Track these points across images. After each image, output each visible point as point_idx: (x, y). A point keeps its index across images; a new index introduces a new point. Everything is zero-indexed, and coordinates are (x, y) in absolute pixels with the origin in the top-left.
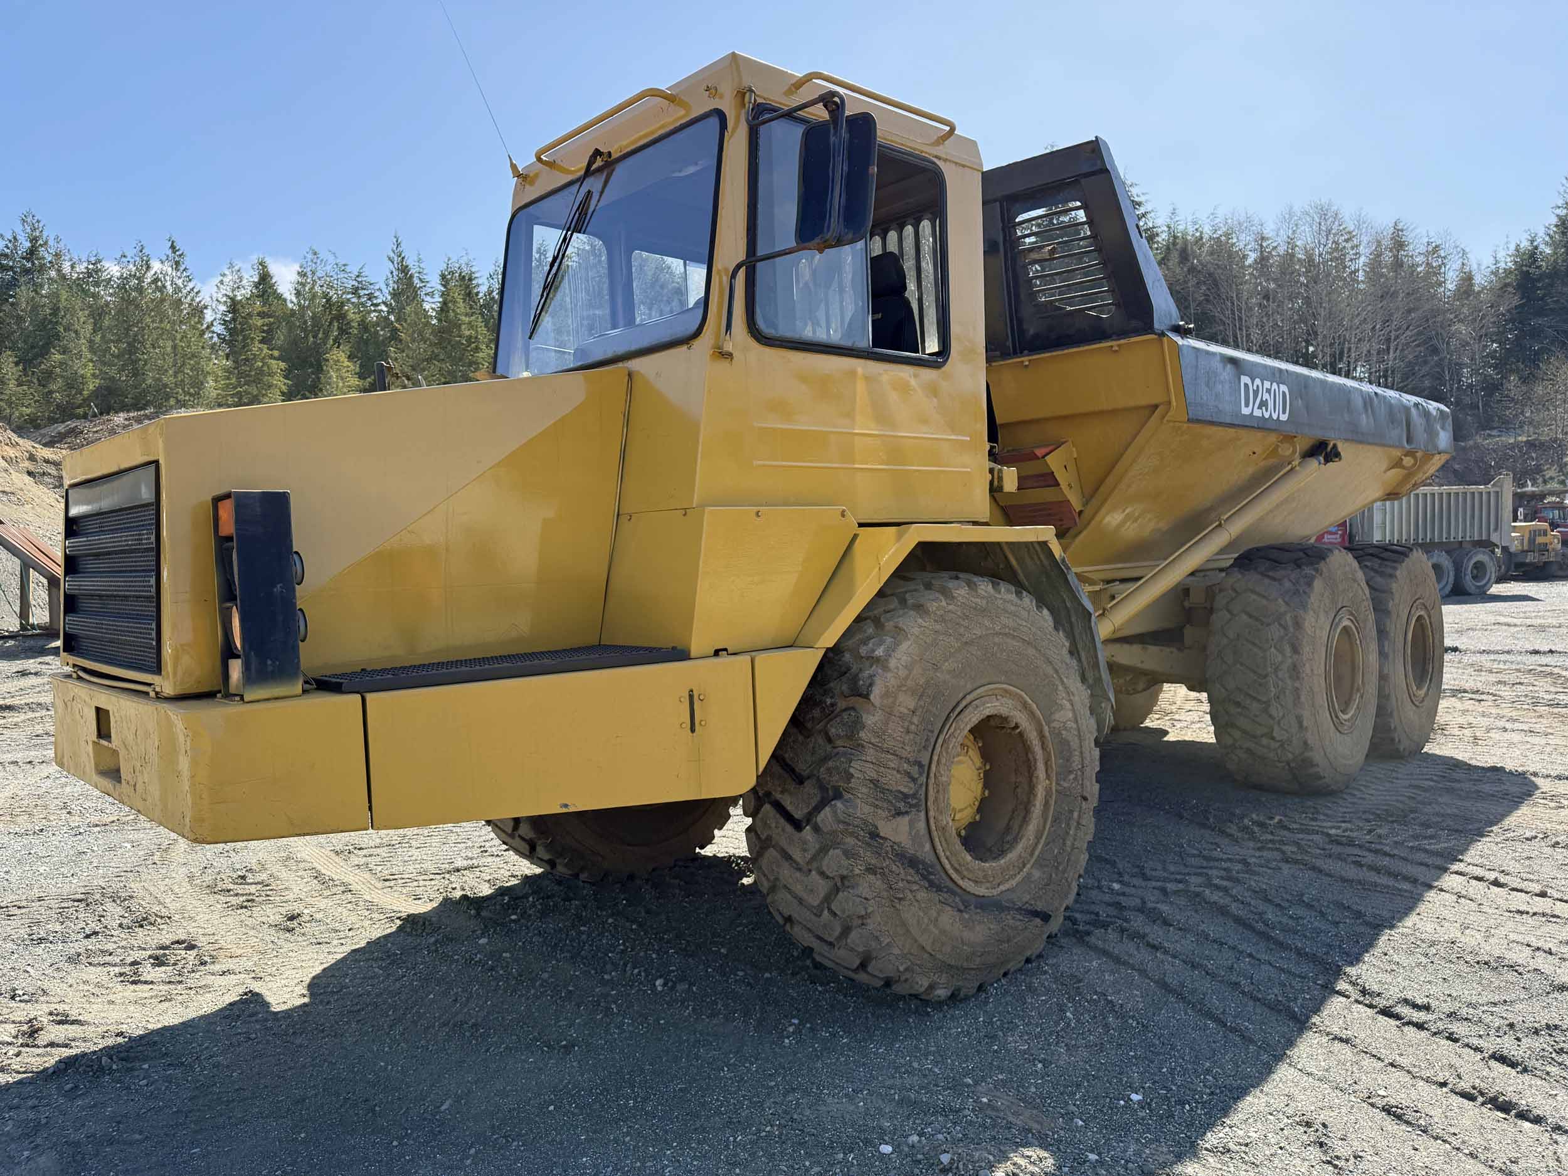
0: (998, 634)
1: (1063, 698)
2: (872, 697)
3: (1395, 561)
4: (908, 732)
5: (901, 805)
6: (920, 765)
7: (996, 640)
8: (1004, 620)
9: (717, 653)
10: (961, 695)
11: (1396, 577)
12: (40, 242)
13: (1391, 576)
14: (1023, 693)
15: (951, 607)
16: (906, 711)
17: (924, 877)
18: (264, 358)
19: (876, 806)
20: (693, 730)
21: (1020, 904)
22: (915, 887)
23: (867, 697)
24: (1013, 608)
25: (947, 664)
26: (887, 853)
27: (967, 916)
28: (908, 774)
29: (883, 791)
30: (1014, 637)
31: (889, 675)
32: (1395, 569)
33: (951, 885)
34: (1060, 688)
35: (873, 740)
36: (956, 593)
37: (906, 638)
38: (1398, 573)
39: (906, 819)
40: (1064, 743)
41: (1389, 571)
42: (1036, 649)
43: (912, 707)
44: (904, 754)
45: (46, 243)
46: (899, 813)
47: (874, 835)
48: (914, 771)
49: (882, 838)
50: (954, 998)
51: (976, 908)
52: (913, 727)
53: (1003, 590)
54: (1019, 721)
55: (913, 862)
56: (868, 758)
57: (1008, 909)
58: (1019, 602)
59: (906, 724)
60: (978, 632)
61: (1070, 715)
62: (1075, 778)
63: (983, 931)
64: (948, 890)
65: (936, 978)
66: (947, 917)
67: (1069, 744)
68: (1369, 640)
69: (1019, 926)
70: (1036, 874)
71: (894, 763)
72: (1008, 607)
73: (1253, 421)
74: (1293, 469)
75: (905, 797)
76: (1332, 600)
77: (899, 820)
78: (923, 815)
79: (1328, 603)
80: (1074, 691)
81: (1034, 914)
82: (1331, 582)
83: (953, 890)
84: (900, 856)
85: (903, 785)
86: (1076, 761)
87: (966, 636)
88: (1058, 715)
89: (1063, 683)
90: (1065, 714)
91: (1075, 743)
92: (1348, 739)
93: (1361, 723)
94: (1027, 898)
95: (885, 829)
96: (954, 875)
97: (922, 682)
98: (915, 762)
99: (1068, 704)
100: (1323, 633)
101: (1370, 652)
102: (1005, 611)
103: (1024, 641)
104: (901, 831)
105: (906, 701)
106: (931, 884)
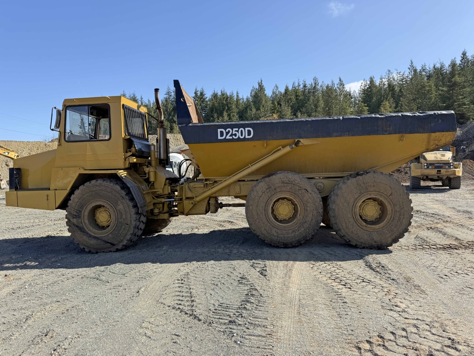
0: (99, 190)
1: (120, 204)
5: (75, 217)
6: (79, 211)
10: (91, 200)
12: (317, 84)
14: (108, 202)
15: (90, 185)
17: (80, 229)
18: (362, 107)
19: (70, 216)
20: (47, 200)
21: (104, 240)
22: (77, 230)
24: (107, 186)
25: (86, 194)
26: (71, 224)
27: (90, 238)
28: (76, 212)
29: (71, 214)
30: (105, 191)
31: (75, 195)
35: (70, 205)
36: (92, 183)
37: (80, 190)
39: (76, 219)
40: (120, 212)
42: (111, 193)
44: (75, 208)
45: (318, 84)
47: (70, 220)
48: (78, 212)
50: (90, 252)
51: (93, 237)
54: (107, 207)
55: (77, 226)
56: (69, 208)
57: (101, 240)
60: (95, 189)
61: (122, 207)
62: (124, 220)
63: (93, 242)
64: (86, 233)
65: (84, 247)
66: (85, 237)
67: (122, 213)
68: (306, 203)
69: (102, 243)
70: (110, 235)
71: (73, 210)
72: (105, 185)
73: (225, 140)
74: (280, 149)
75: (75, 215)
76: (268, 188)
77: (74, 219)
78: (80, 219)
79: (265, 190)
80: (125, 202)
81: (108, 243)
82: (269, 183)
83: (87, 233)
84: (74, 225)
85: (75, 213)
86: (124, 216)
87: (92, 190)
88: (118, 207)
89: (120, 201)
90: (121, 207)
91: (123, 213)
92: (284, 232)
93: (297, 228)
94: (106, 239)
95: (72, 220)
96: (87, 231)
97: (80, 197)
98: (78, 210)
99: (122, 205)
100: (261, 198)
101: (307, 207)
102: (104, 186)
103: (108, 192)
104: (74, 221)
105: (76, 200)
106: (81, 231)
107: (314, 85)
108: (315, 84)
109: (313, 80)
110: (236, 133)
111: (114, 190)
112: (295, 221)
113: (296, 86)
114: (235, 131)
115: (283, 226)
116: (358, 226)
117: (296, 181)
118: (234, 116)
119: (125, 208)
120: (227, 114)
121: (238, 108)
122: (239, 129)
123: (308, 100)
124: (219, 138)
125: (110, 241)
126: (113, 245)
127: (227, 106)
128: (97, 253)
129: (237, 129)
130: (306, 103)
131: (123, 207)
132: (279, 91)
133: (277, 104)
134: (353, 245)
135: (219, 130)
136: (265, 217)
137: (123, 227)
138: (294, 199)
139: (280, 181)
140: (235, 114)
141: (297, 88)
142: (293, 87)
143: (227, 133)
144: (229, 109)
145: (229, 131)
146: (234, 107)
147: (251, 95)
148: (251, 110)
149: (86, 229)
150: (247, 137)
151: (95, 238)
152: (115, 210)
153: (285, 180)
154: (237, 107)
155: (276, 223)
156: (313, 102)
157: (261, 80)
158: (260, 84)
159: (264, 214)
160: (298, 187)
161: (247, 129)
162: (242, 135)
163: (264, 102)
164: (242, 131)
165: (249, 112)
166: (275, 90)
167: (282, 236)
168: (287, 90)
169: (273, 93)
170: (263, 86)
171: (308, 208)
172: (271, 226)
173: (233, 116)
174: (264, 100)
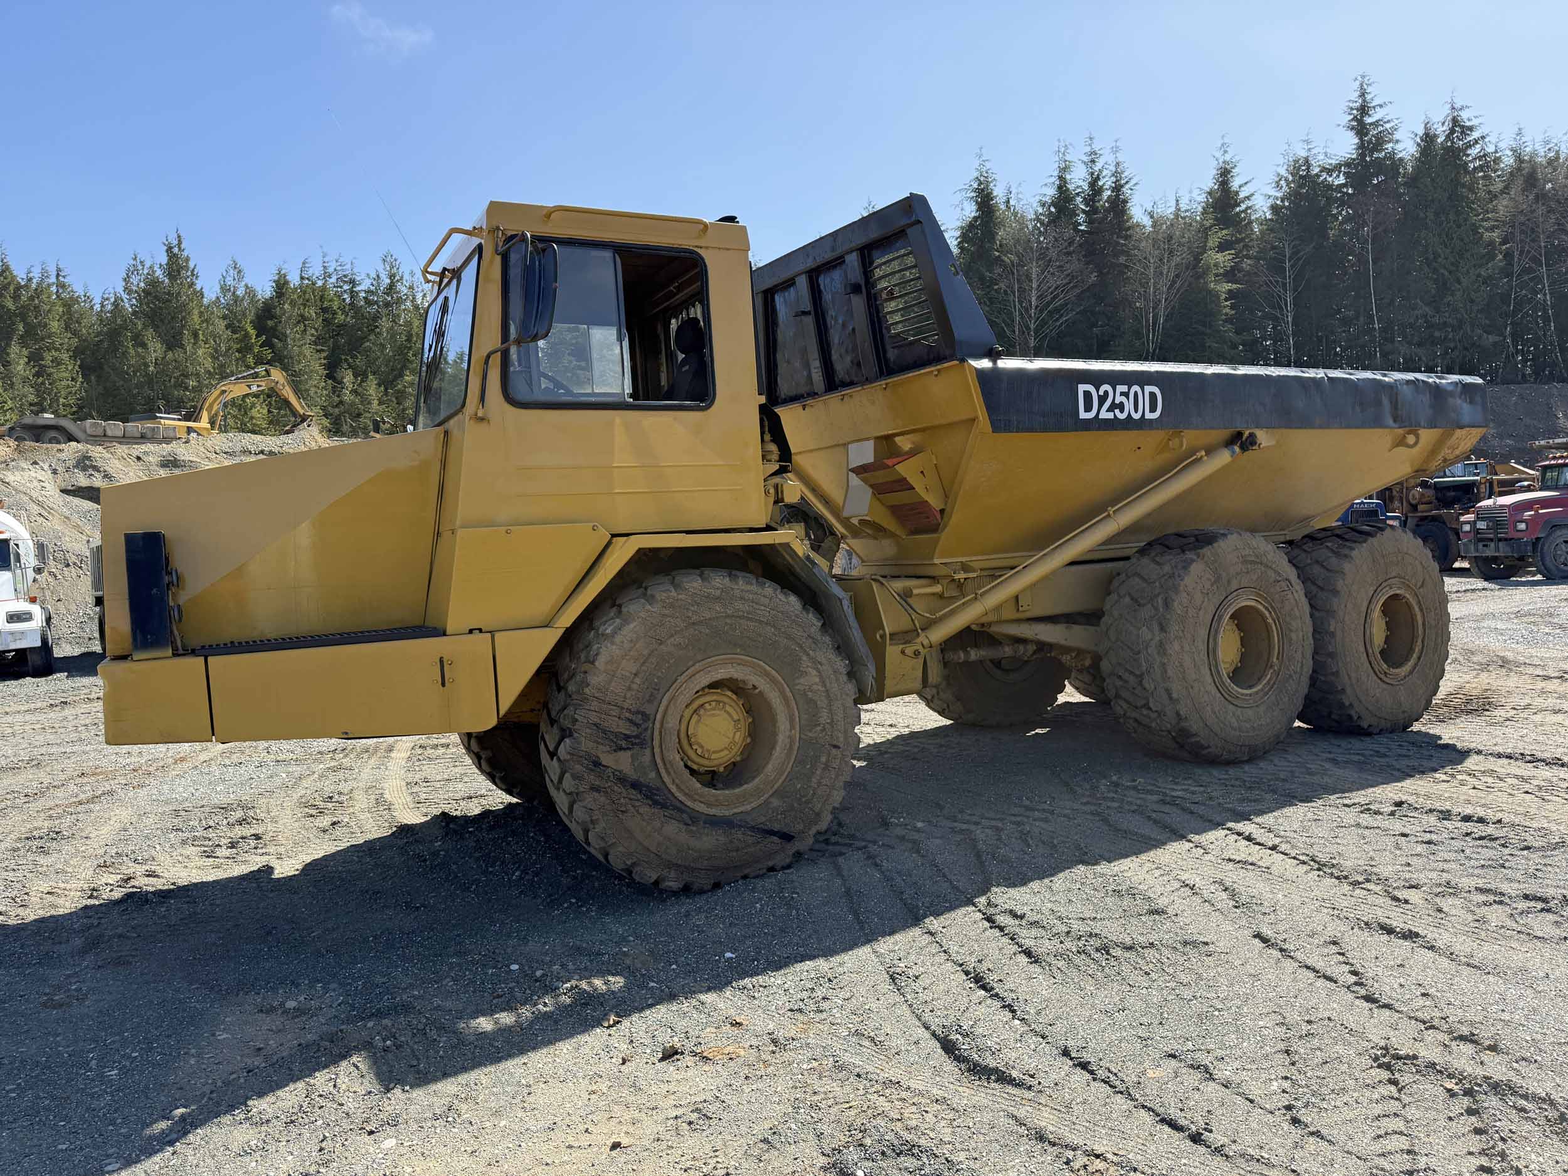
0: (728, 616)
1: (808, 666)
2: (597, 664)
3: (1355, 542)
4: (629, 689)
5: (624, 744)
6: (643, 714)
7: (728, 621)
8: (739, 605)
9: (471, 631)
10: (691, 663)
11: (1352, 558)
13: (1346, 556)
14: (761, 663)
15: (680, 597)
16: (627, 674)
17: (647, 797)
19: (598, 743)
20: (443, 684)
21: (753, 824)
22: (637, 804)
23: (593, 663)
24: (751, 596)
25: (672, 639)
26: (609, 777)
27: (694, 829)
28: (631, 721)
29: (604, 732)
30: (749, 619)
31: (614, 647)
32: (1352, 549)
33: (679, 805)
34: (805, 658)
35: (596, 695)
36: (687, 586)
37: (634, 620)
38: (1354, 553)
39: (629, 753)
40: (811, 702)
41: (1346, 551)
42: (774, 626)
43: (634, 672)
44: (626, 705)
46: (621, 749)
47: (597, 764)
48: (638, 719)
49: (604, 766)
50: (687, 890)
51: (705, 823)
52: (635, 686)
53: (741, 583)
54: (756, 684)
55: (635, 785)
56: (592, 708)
57: (741, 826)
58: (760, 590)
59: (627, 685)
60: (708, 615)
61: (817, 680)
62: (824, 729)
63: (709, 841)
64: (679, 810)
65: (665, 873)
66: (672, 828)
67: (815, 703)
68: (1288, 619)
69: (750, 840)
70: (775, 802)
71: (615, 712)
72: (746, 595)
73: (1097, 424)
74: (1199, 460)
75: (627, 737)
76: (1215, 582)
77: (621, 754)
78: (648, 752)
79: (1208, 585)
80: (824, 661)
81: (772, 833)
82: (1216, 565)
83: (680, 808)
84: (622, 780)
85: (625, 728)
86: (824, 717)
87: (695, 618)
88: (802, 681)
89: (808, 655)
90: (811, 679)
91: (822, 702)
92: (1250, 712)
93: (1273, 698)
94: (763, 819)
95: (607, 759)
96: (682, 798)
97: (646, 652)
98: (638, 712)
99: (815, 672)
100: (1201, 613)
101: (1291, 631)
102: (742, 598)
103: (761, 622)
104: (622, 762)
105: (628, 667)
106: (656, 803)
107: (388, 281)
108: (392, 276)
109: (380, 262)
110: (1124, 399)
111: (782, 613)
112: (1269, 676)
113: (317, 274)
114: (1122, 394)
115: (1247, 695)
116: (1375, 672)
117: (1269, 557)
118: (59, 364)
119: (828, 685)
120: (25, 352)
121: (75, 333)
122: (1129, 390)
123: (373, 329)
124: (1083, 415)
125: (776, 827)
126: (787, 837)
127: (23, 320)
128: (717, 886)
129: (1124, 388)
130: (364, 338)
131: (821, 676)
132: (247, 286)
133: (253, 332)
134: (1363, 729)
135: (1082, 388)
136: (1209, 672)
137: (823, 759)
138: (1266, 608)
139: (1238, 557)
140: (65, 356)
141: (320, 283)
142: (302, 278)
143: (1102, 399)
144: (31, 334)
145: (1106, 393)
146: (55, 326)
147: (126, 288)
148: (144, 345)
149: (674, 789)
150: (1149, 416)
151: (714, 822)
152: (789, 694)
153: (1247, 552)
154: (67, 328)
155: (1232, 688)
156: (393, 336)
157: (179, 237)
158: (176, 250)
159: (1206, 661)
160: (1273, 575)
161: (1148, 389)
162: (1136, 411)
163: (196, 318)
164: (1136, 394)
165: (132, 351)
166: (230, 281)
167: (1248, 726)
168: (281, 285)
169: (224, 289)
170: (187, 260)
171: (1294, 636)
172: (1223, 699)
173: (57, 362)
174: (196, 312)
